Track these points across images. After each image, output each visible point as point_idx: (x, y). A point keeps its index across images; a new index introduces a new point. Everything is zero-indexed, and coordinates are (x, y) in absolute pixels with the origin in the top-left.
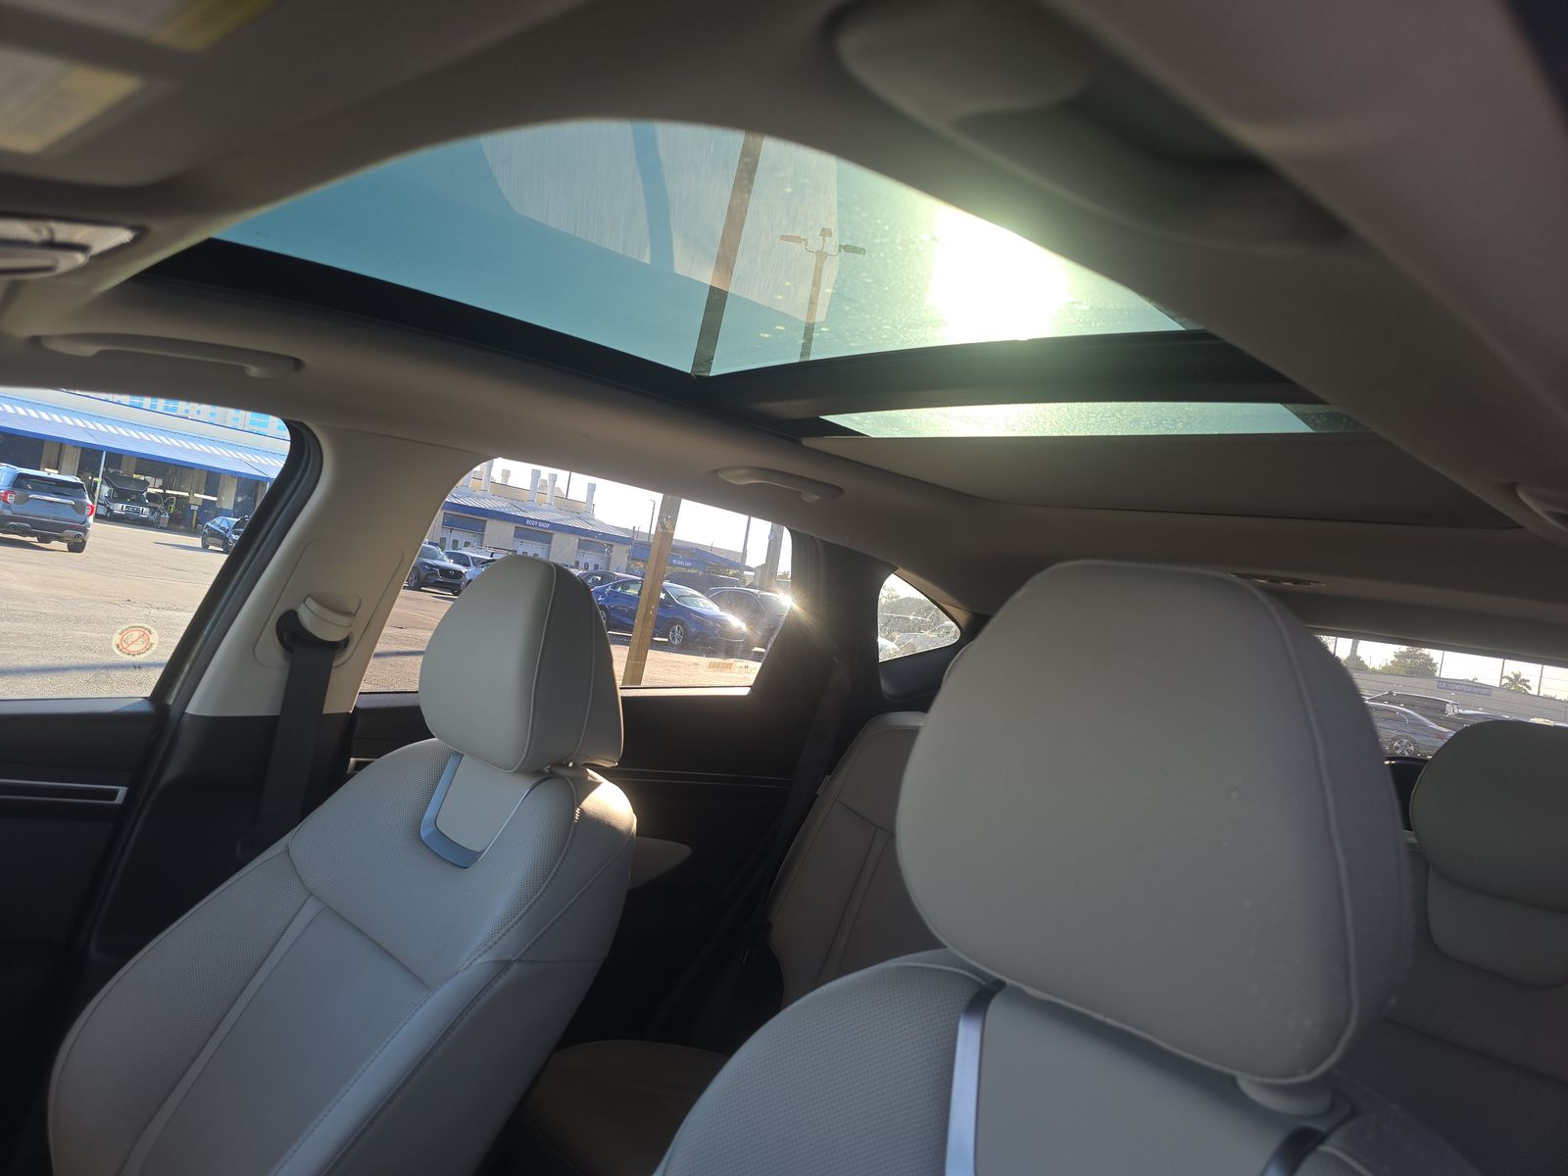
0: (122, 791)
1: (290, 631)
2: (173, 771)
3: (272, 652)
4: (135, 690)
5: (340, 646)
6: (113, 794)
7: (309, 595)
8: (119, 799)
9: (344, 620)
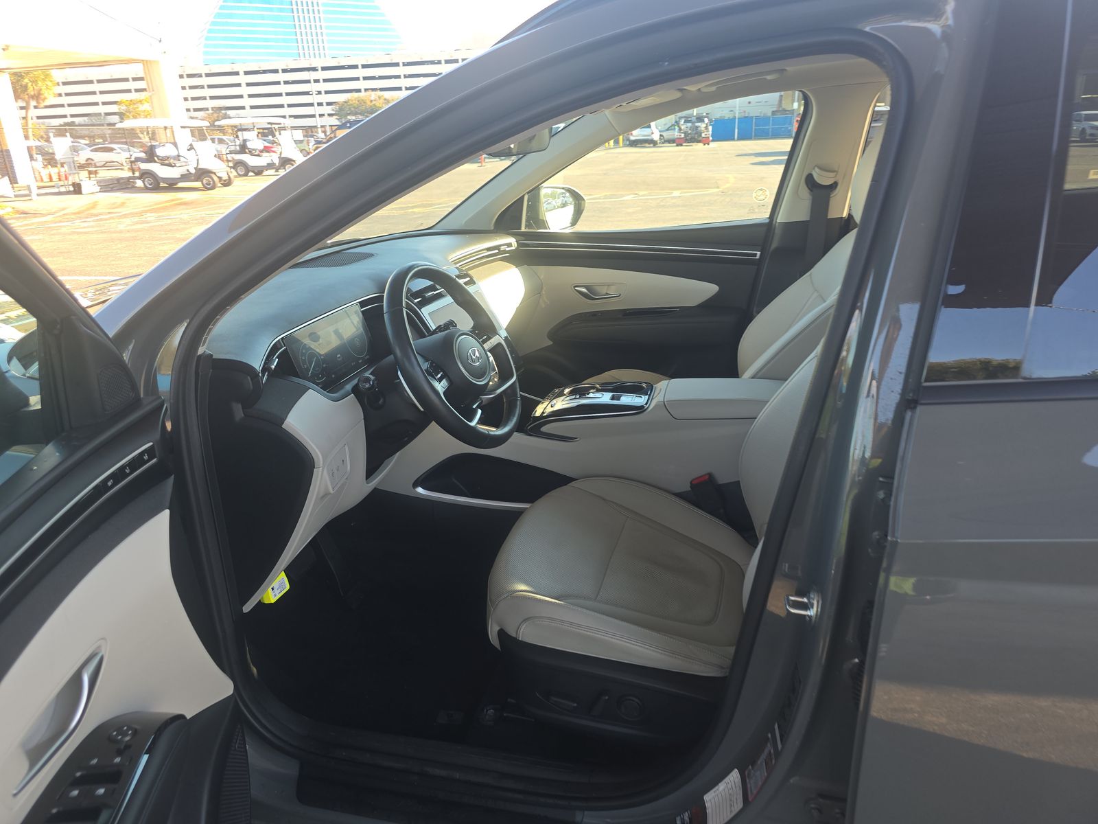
0: (759, 253)
1: (810, 182)
2: (775, 245)
3: (805, 193)
4: (763, 215)
5: (834, 186)
6: (755, 255)
7: (816, 166)
8: (758, 257)
9: (832, 175)
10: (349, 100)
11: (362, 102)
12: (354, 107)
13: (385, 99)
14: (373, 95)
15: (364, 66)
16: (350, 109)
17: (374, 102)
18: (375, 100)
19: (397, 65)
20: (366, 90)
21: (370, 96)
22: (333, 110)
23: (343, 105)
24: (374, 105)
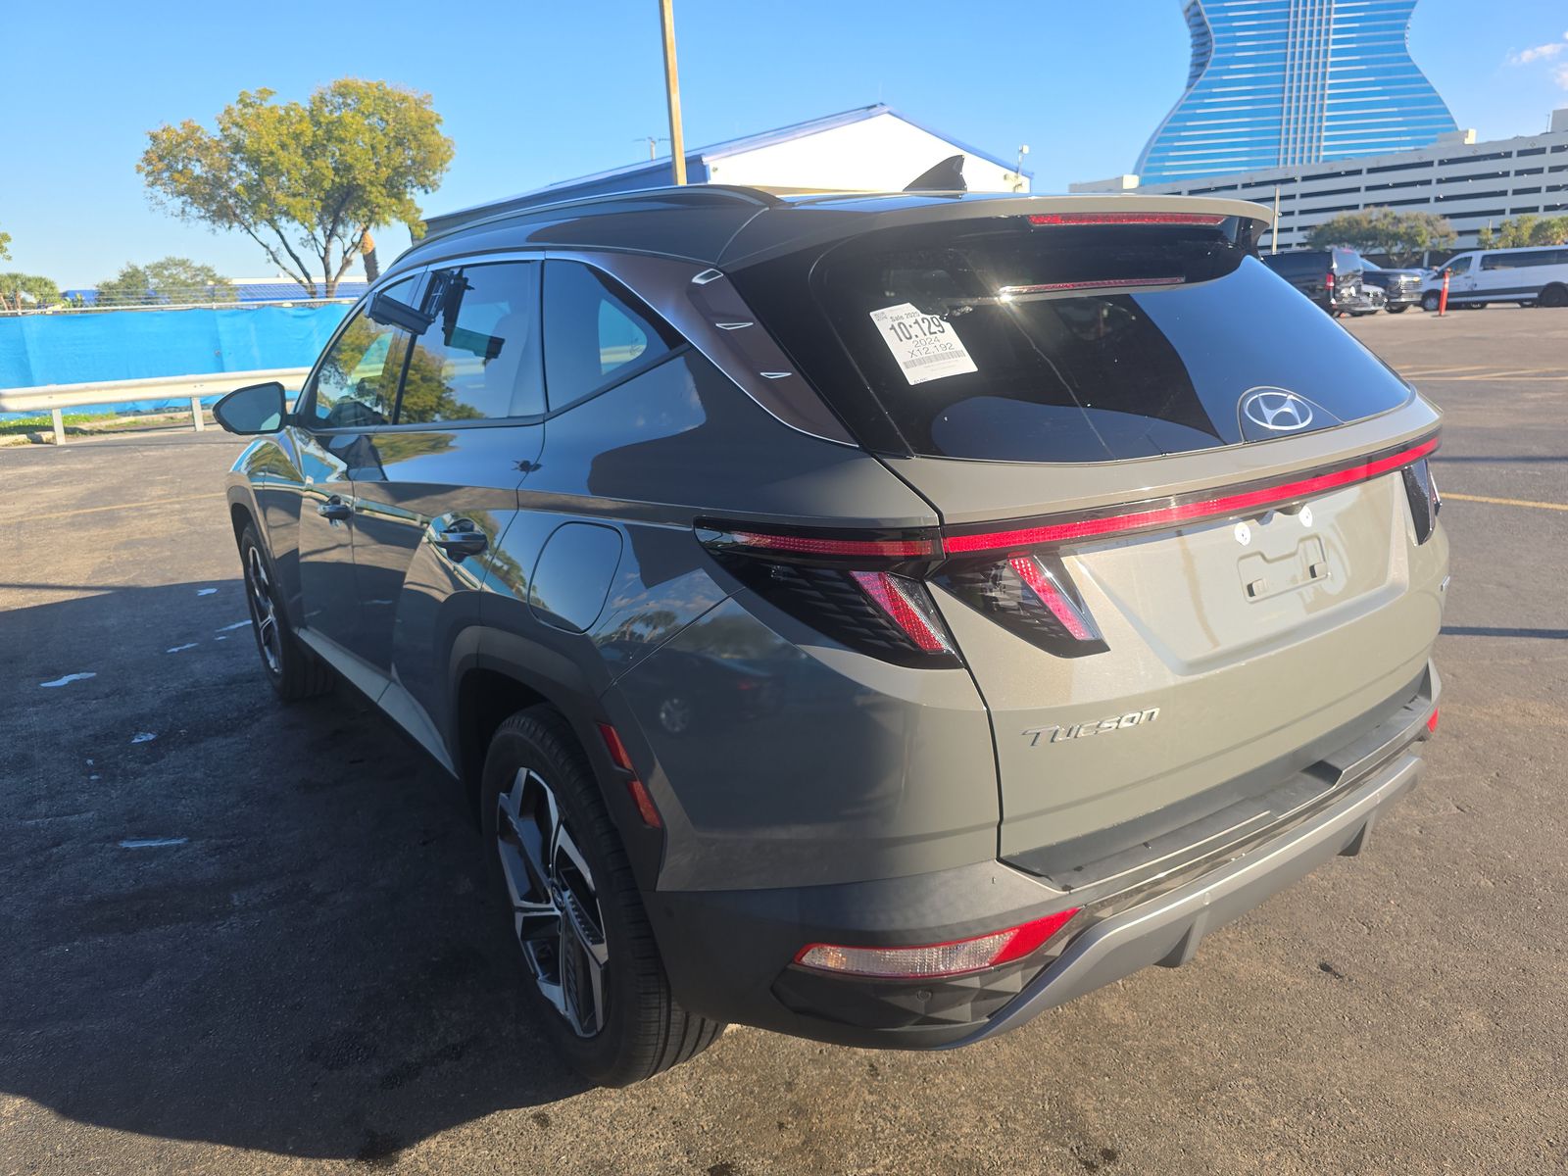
10: (1333, 222)
11: (1353, 223)
12: (1340, 232)
13: (1395, 218)
14: (1376, 213)
15: (1371, 171)
16: (1332, 234)
17: (1374, 223)
18: (1376, 220)
19: (1430, 164)
20: (1367, 205)
21: (1371, 213)
22: (1305, 237)
23: (1322, 229)
24: (1375, 227)
